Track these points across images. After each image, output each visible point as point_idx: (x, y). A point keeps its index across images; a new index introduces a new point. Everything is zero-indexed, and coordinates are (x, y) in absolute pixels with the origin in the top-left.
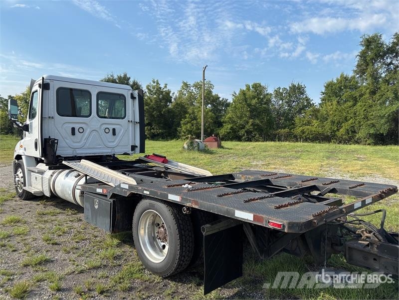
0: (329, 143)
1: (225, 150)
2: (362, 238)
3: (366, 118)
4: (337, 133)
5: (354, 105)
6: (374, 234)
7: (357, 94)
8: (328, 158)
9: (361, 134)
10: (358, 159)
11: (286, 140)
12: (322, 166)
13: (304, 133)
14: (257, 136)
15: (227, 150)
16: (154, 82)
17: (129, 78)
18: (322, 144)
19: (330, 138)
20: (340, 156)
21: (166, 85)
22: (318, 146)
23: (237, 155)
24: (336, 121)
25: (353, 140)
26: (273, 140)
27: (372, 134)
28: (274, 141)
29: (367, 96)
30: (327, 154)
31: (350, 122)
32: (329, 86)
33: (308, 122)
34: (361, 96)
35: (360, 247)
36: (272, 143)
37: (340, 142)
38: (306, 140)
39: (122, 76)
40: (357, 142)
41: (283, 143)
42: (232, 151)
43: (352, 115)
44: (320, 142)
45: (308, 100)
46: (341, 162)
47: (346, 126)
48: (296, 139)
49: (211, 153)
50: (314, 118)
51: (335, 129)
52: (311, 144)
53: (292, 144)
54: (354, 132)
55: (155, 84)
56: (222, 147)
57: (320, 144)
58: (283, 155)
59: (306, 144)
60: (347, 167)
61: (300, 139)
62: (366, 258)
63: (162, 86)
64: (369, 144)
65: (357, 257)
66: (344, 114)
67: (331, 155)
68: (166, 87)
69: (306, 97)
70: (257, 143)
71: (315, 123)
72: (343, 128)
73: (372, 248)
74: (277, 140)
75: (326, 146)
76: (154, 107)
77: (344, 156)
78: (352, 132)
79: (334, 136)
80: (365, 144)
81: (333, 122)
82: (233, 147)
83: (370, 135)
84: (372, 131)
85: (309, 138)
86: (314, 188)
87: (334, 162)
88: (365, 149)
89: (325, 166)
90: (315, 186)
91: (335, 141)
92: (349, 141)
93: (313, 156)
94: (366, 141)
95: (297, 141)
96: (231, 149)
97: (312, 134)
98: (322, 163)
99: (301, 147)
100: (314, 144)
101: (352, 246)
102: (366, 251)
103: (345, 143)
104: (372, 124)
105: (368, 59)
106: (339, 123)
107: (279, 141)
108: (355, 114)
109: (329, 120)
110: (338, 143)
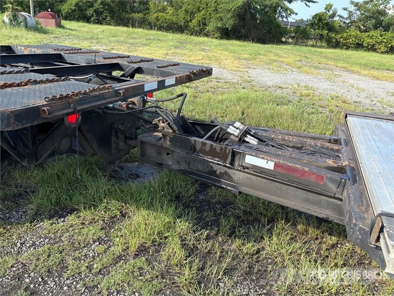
0: (182, 33)
1: (66, 31)
2: (159, 129)
3: (216, 10)
4: (190, 24)
6: (169, 124)
8: (176, 47)
9: (210, 28)
10: (203, 50)
11: (140, 26)
12: (167, 54)
13: (158, 20)
14: (109, 18)
15: (68, 31)
18: (175, 35)
19: (184, 29)
20: (188, 46)
22: (170, 36)
23: (78, 37)
24: (190, 11)
25: (203, 33)
26: (126, 25)
27: (220, 28)
28: (128, 26)
30: (177, 44)
31: (202, 13)
33: (163, 8)
35: (153, 140)
36: (125, 29)
37: (192, 34)
38: (160, 28)
40: (207, 35)
41: (136, 30)
42: (74, 33)
43: (204, 6)
44: (173, 32)
46: (186, 52)
47: (198, 17)
48: (150, 26)
49: (45, 32)
51: (189, 19)
52: (165, 33)
53: (146, 31)
54: (205, 24)
56: (63, 27)
57: (173, 35)
58: (131, 41)
59: (160, 33)
60: (191, 57)
61: (155, 26)
62: (159, 153)
64: (216, 38)
65: (151, 152)
66: (198, 3)
67: (180, 45)
70: (108, 27)
71: (170, 10)
72: (196, 19)
73: (165, 141)
74: (131, 26)
75: (178, 36)
77: (191, 47)
78: (203, 24)
79: (187, 27)
80: (213, 38)
81: (187, 12)
82: (77, 29)
83: (218, 29)
84: (219, 25)
85: (163, 26)
86: (117, 67)
87: (180, 51)
88: (212, 42)
89: (170, 54)
90: (117, 64)
91: (188, 32)
92: (200, 33)
93: (162, 44)
94: (214, 34)
95: (151, 29)
96: (75, 30)
97: (166, 23)
98: (168, 52)
99: (154, 35)
100: (168, 34)
101: (144, 139)
102: (159, 144)
103: (196, 35)
104: (220, 17)
106: (192, 13)
107: (132, 27)
108: (207, 5)
109: (183, 9)
110: (190, 35)
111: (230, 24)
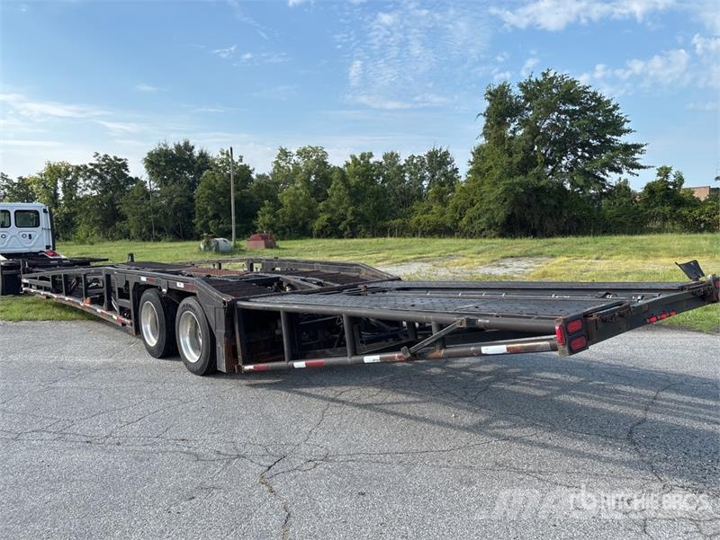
4: (459, 223)
11: (400, 234)
13: (419, 224)
14: (363, 230)
16: (223, 154)
17: (193, 147)
21: (241, 157)
24: (460, 207)
25: (477, 232)
26: (384, 235)
28: (385, 237)
31: (475, 207)
39: (182, 144)
43: (479, 197)
44: (440, 237)
47: (470, 213)
48: (413, 233)
50: (438, 201)
55: (225, 157)
56: (278, 247)
61: (417, 232)
63: (236, 159)
66: (471, 196)
68: (241, 160)
71: (435, 209)
72: (468, 215)
74: (389, 235)
76: (221, 190)
79: (456, 227)
81: (455, 208)
97: (429, 226)
103: (470, 236)
104: (490, 209)
107: (391, 237)
109: (451, 205)
111: (501, 216)
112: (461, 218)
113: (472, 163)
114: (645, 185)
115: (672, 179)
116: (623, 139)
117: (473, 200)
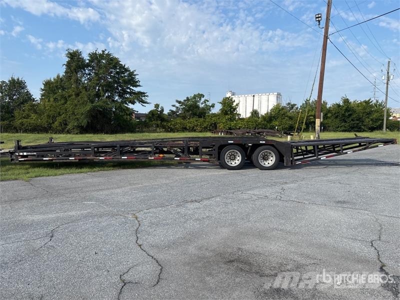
3: (73, 113)
4: (52, 125)
5: (66, 103)
7: (67, 95)
19: (47, 129)
24: (52, 116)
25: (65, 131)
29: (74, 97)
31: (62, 116)
32: (48, 84)
33: (27, 115)
34: (69, 96)
37: (56, 133)
38: (26, 131)
40: (69, 132)
43: (64, 111)
45: (28, 94)
47: (59, 120)
48: (16, 130)
50: (32, 111)
51: (51, 122)
54: (66, 124)
59: (26, 135)
61: (20, 130)
66: (58, 110)
69: (28, 92)
71: (33, 116)
72: (58, 120)
78: (65, 124)
79: (50, 127)
80: (74, 134)
81: (49, 116)
85: (28, 129)
91: (52, 132)
92: (62, 132)
94: (75, 131)
95: (17, 132)
97: (31, 126)
103: (60, 133)
104: (77, 118)
105: (72, 69)
106: (54, 117)
108: (66, 110)
109: (45, 114)
110: (54, 133)
111: (84, 123)
112: (53, 123)
113: (43, 90)
114: (149, 111)
115: (160, 109)
116: (137, 89)
117: (60, 112)
